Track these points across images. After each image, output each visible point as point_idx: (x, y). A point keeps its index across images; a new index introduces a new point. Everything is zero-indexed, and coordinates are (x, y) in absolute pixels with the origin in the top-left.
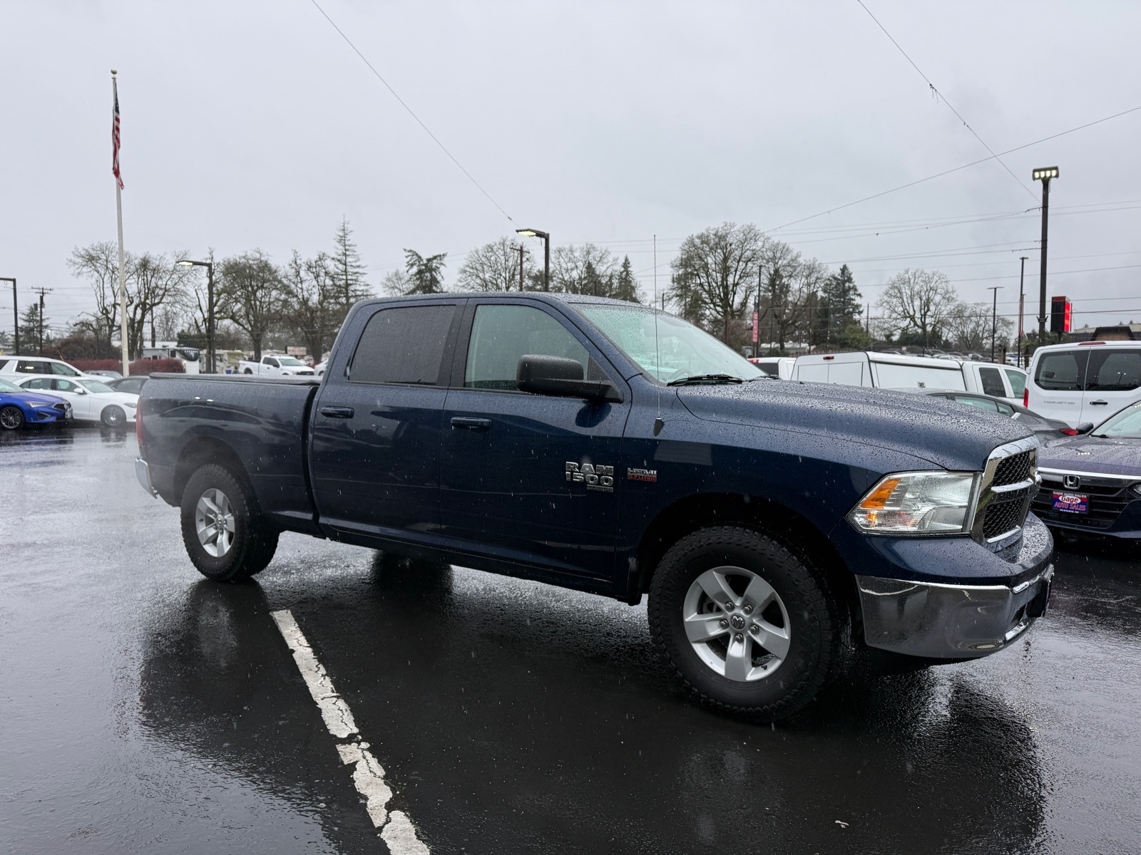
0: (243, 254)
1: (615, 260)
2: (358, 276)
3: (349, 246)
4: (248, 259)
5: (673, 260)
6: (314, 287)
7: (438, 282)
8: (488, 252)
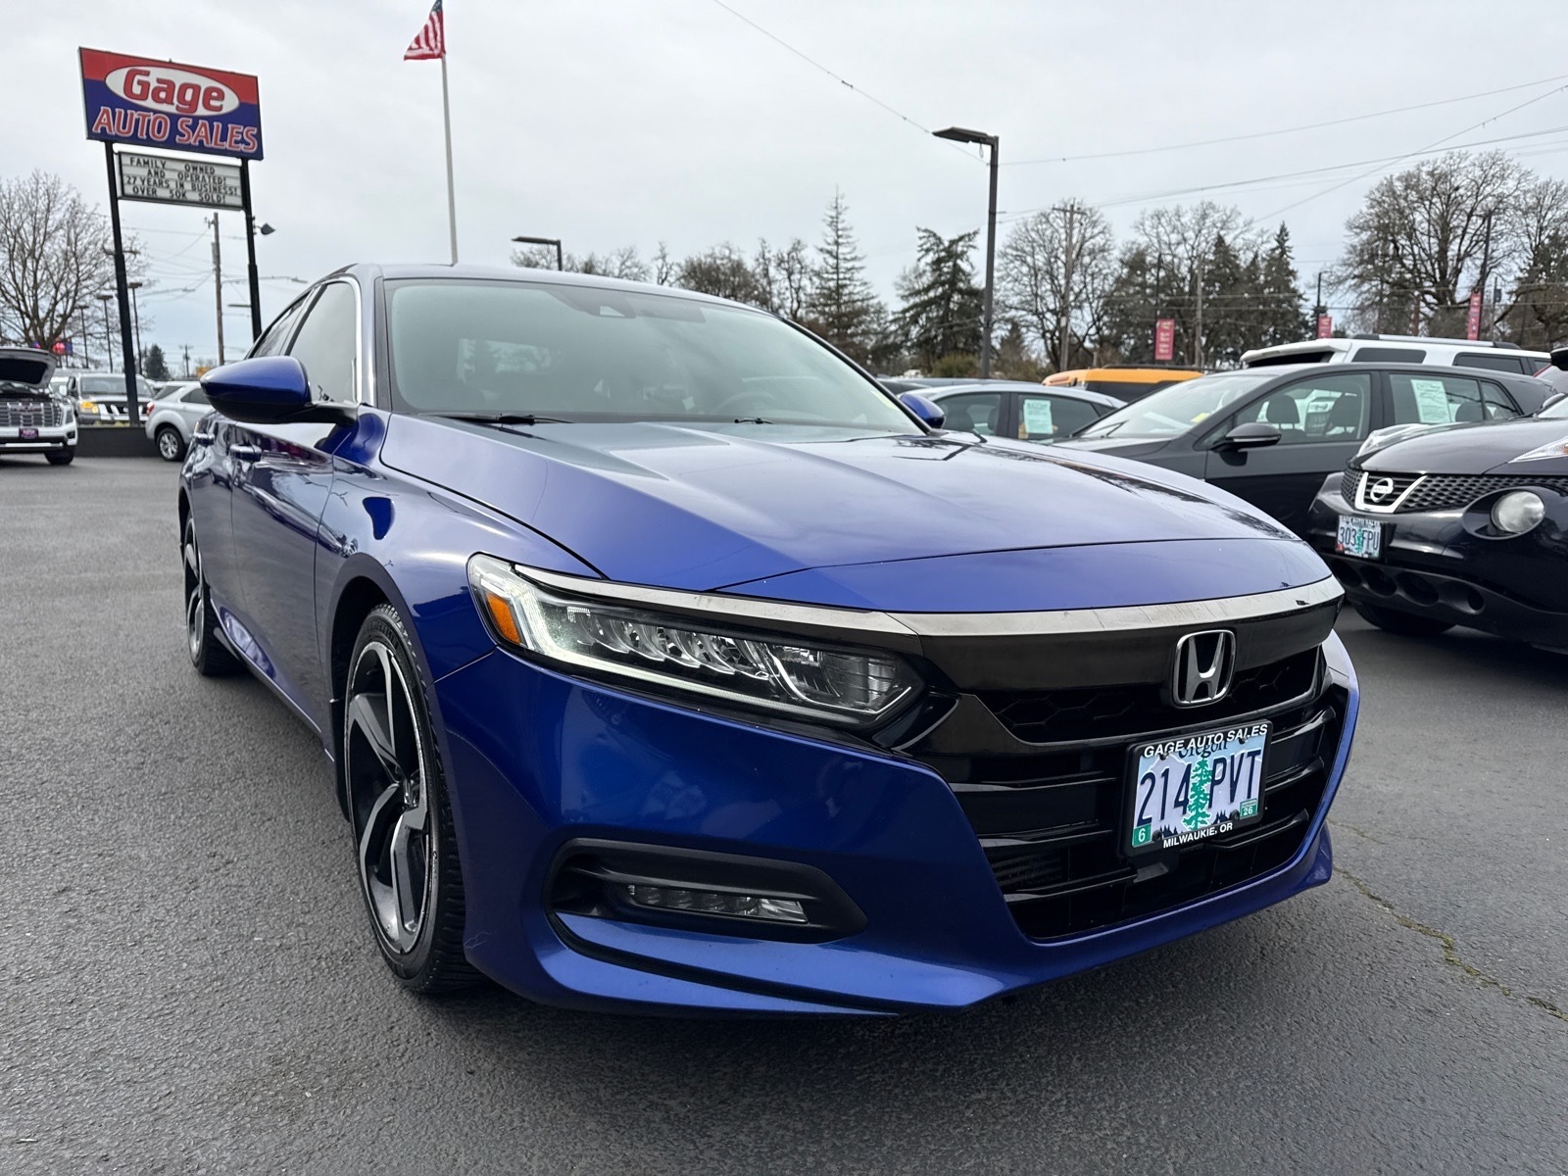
0: (709, 252)
1: (1248, 224)
2: (853, 273)
3: (843, 230)
4: (715, 259)
5: (1352, 218)
6: (787, 289)
7: (964, 273)
8: (1041, 222)
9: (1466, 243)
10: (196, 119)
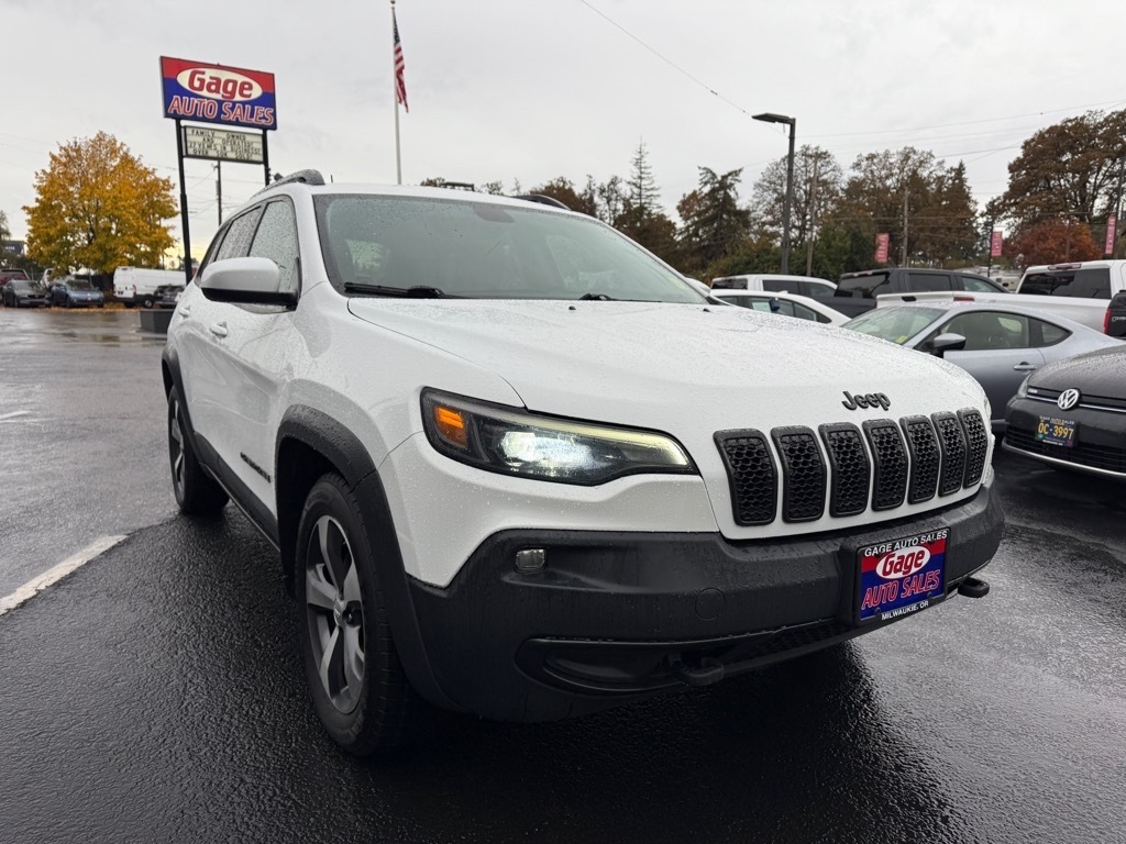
2: (651, 199)
3: (645, 168)
7: (734, 200)
9: (1100, 177)
10: (234, 103)
